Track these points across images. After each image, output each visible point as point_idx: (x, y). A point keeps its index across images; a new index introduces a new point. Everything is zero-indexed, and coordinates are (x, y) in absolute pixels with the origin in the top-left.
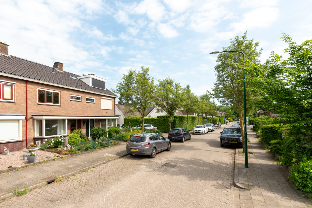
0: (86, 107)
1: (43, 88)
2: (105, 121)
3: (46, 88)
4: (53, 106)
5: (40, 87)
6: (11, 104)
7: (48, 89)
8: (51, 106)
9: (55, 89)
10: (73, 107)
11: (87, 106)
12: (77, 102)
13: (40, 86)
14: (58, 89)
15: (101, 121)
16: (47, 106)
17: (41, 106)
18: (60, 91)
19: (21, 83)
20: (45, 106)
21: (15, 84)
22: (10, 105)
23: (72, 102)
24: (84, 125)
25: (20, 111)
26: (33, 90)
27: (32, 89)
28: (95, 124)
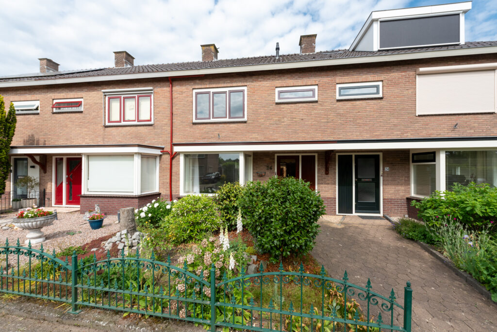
0: (339, 114)
1: (203, 87)
2: (434, 160)
3: (211, 86)
4: (228, 125)
5: (196, 87)
6: (148, 127)
7: (214, 86)
8: (221, 125)
9: (231, 82)
10: (285, 119)
11: (341, 111)
12: (300, 105)
13: (198, 84)
14: (240, 81)
15: (414, 161)
16: (212, 125)
17: (199, 126)
18: (246, 84)
19: (163, 86)
20: (209, 126)
21: (152, 90)
22: (147, 131)
23: (282, 106)
24: (327, 173)
25: (161, 140)
26: (184, 95)
27: (182, 93)
28: (381, 173)
